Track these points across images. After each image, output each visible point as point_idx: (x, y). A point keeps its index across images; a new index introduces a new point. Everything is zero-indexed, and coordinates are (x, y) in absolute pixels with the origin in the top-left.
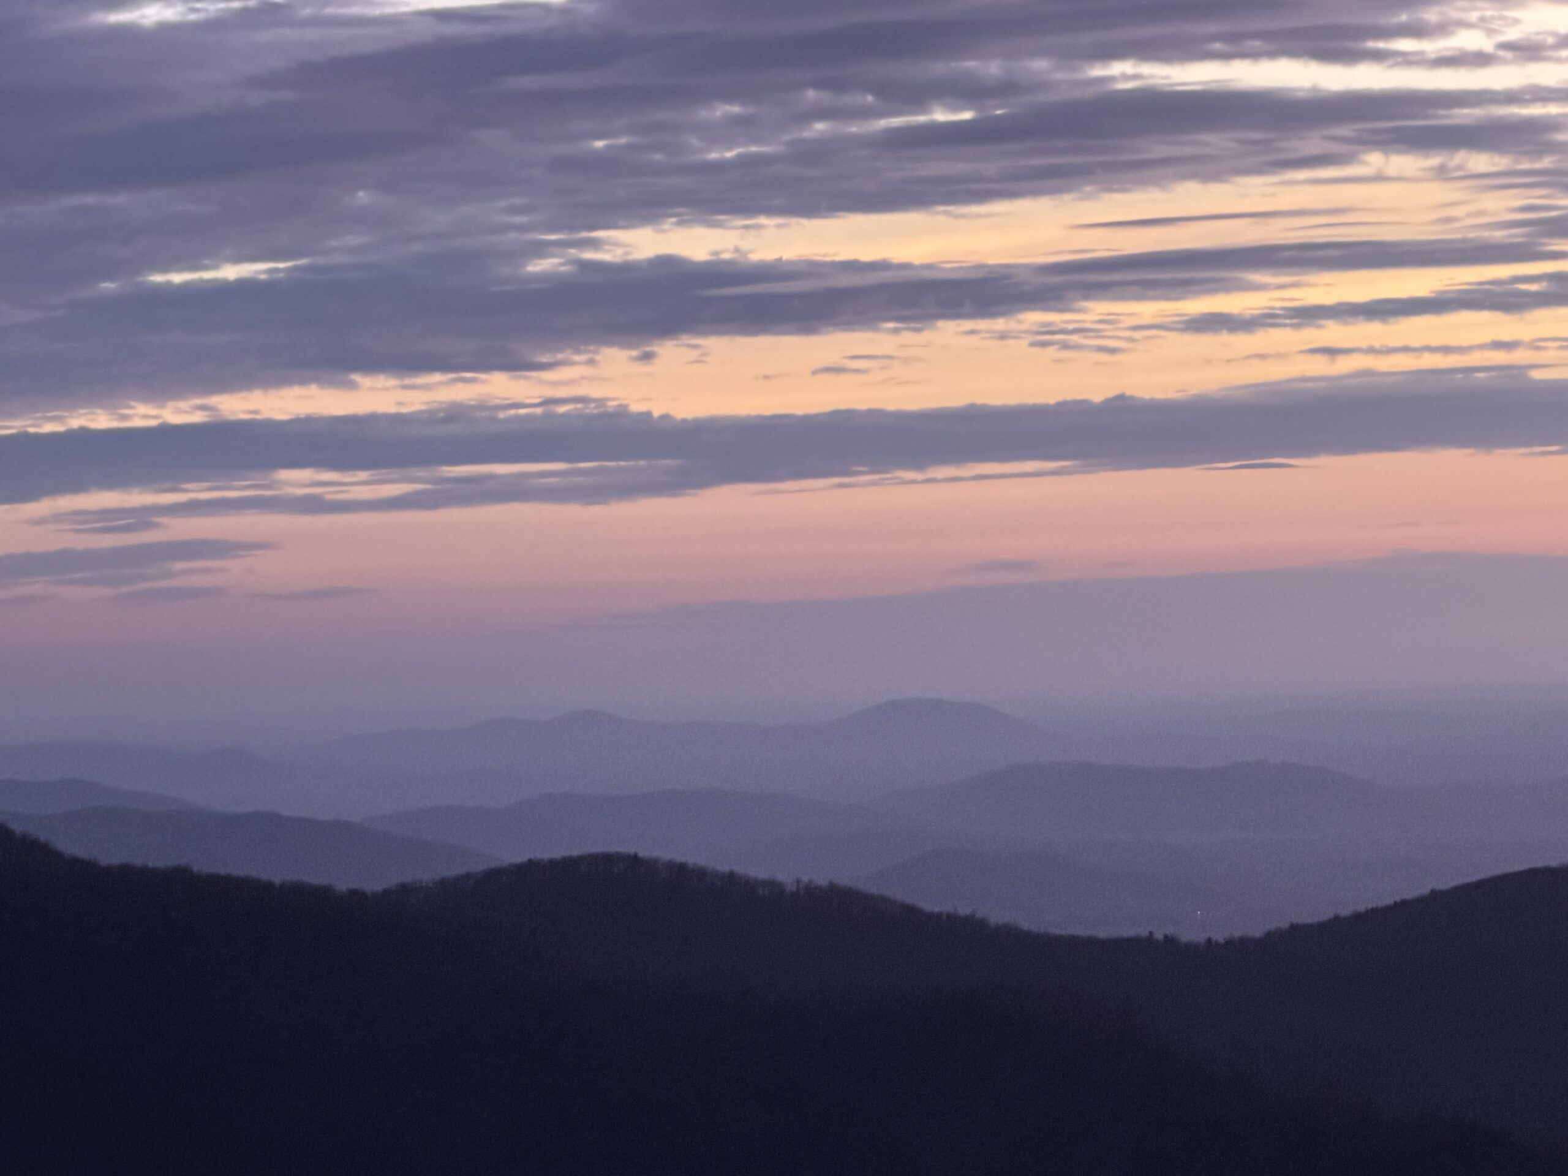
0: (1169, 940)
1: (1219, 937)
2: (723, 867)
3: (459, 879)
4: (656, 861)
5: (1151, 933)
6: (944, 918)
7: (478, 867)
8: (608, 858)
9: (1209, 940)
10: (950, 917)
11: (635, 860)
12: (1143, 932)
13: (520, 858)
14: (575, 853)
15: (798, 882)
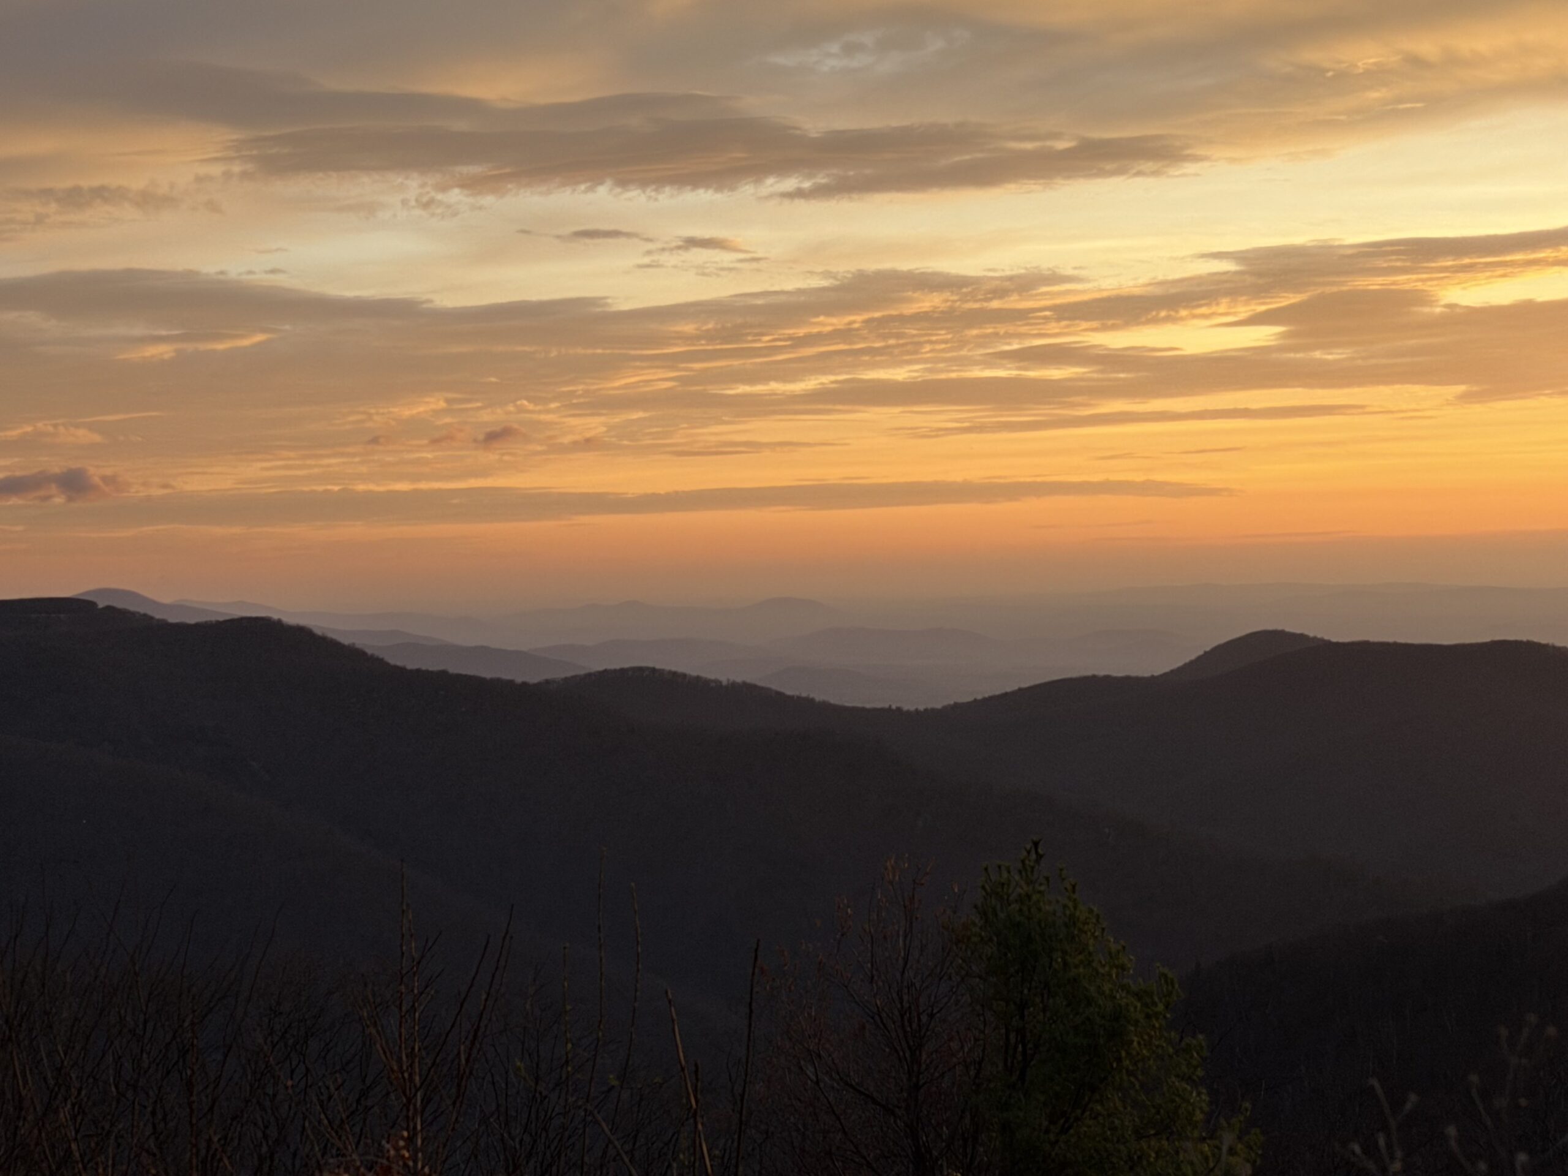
0: (899, 709)
1: (921, 708)
2: (694, 673)
3: (573, 677)
4: (663, 670)
5: (890, 706)
6: (795, 697)
7: (582, 672)
8: (641, 669)
9: (917, 710)
10: (799, 697)
11: (653, 670)
12: (886, 706)
13: (601, 669)
14: (626, 665)
15: (728, 680)
